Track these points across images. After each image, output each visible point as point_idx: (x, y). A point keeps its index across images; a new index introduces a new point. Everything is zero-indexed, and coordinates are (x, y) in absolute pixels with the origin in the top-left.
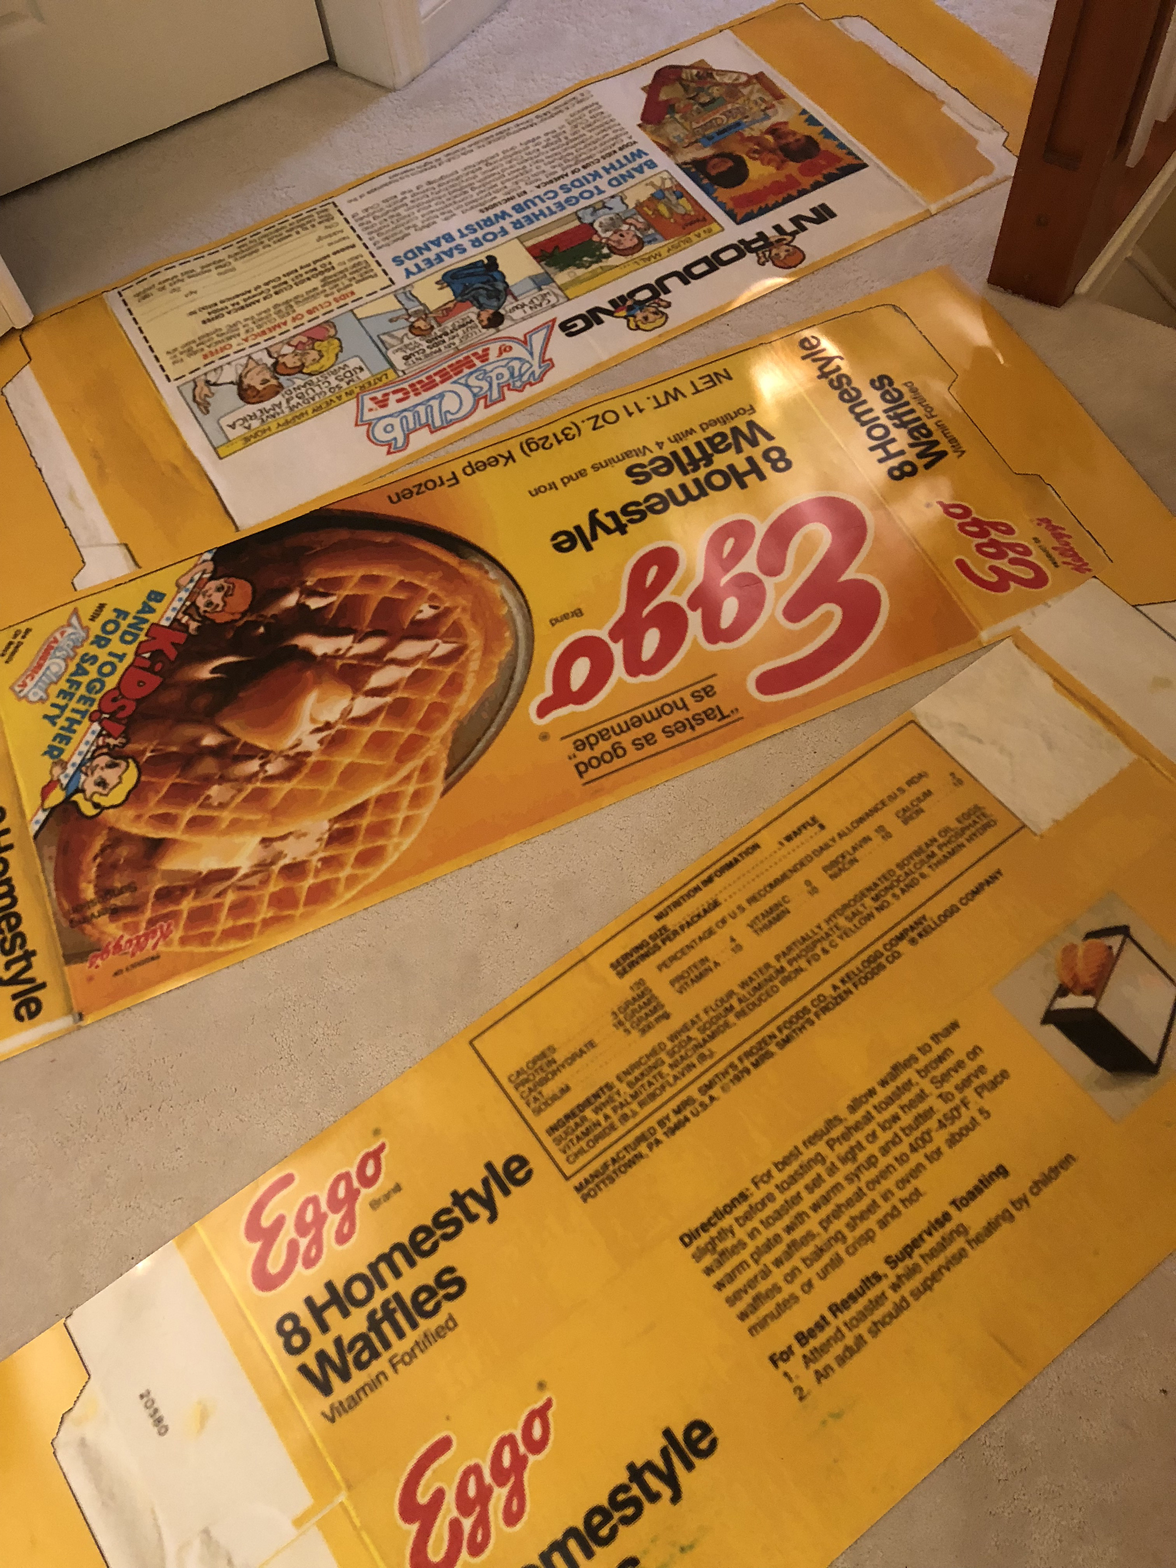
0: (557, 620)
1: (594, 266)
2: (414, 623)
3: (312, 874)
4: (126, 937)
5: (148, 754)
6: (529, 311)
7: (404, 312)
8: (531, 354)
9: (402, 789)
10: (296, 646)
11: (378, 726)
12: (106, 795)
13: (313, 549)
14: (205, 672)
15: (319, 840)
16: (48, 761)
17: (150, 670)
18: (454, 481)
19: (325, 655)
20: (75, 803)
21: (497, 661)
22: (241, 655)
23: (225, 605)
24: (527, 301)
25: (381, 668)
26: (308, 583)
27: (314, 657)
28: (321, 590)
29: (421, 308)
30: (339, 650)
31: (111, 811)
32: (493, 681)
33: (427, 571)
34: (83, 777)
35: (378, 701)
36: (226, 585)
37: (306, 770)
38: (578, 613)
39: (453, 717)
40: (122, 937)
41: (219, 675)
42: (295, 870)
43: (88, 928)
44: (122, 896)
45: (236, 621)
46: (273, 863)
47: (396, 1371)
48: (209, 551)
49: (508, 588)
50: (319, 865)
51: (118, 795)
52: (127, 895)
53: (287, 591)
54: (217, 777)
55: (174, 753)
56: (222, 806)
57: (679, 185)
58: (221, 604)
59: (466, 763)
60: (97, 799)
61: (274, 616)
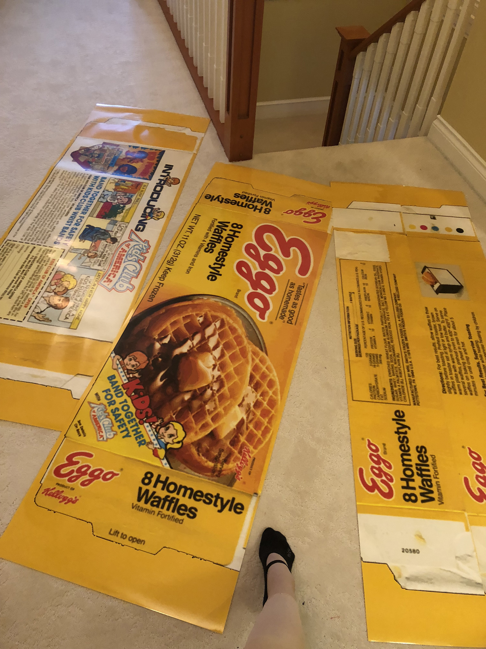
0: (236, 296)
1: (124, 211)
2: (201, 324)
3: (263, 401)
4: (239, 463)
5: (174, 416)
6: (121, 232)
7: (80, 255)
8: (137, 242)
9: (255, 363)
10: (177, 355)
11: (227, 355)
12: (177, 437)
13: (145, 329)
14: (159, 383)
15: (253, 392)
16: (144, 447)
17: (140, 396)
18: (161, 285)
19: (188, 350)
20: (170, 448)
21: (235, 316)
22: (164, 370)
23: (139, 362)
24: (116, 230)
25: (208, 341)
26: (156, 338)
27: (186, 353)
28: (163, 336)
29: (84, 250)
30: (190, 346)
31: (185, 439)
32: (241, 321)
33: (186, 310)
34: (163, 440)
35: (219, 349)
36: (130, 357)
37: (225, 380)
38: (239, 291)
39: (243, 336)
40: (237, 464)
41: (164, 380)
42: (257, 404)
43: (224, 472)
44: (222, 456)
45: (148, 364)
46: (249, 408)
47: (438, 478)
48: (112, 353)
49: (213, 298)
50: (261, 397)
51: (181, 434)
52: (223, 453)
53: (153, 345)
54: (203, 403)
55: (181, 409)
56: (215, 408)
57: (120, 179)
58: (137, 363)
59: (262, 344)
60: (175, 441)
61: (158, 353)
